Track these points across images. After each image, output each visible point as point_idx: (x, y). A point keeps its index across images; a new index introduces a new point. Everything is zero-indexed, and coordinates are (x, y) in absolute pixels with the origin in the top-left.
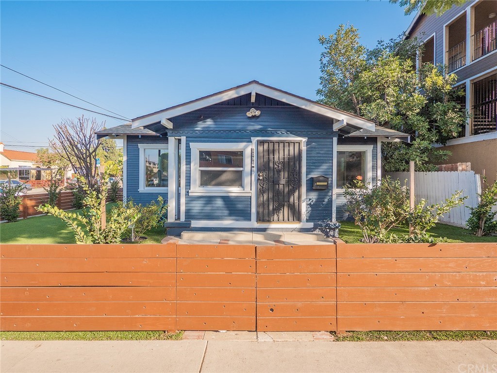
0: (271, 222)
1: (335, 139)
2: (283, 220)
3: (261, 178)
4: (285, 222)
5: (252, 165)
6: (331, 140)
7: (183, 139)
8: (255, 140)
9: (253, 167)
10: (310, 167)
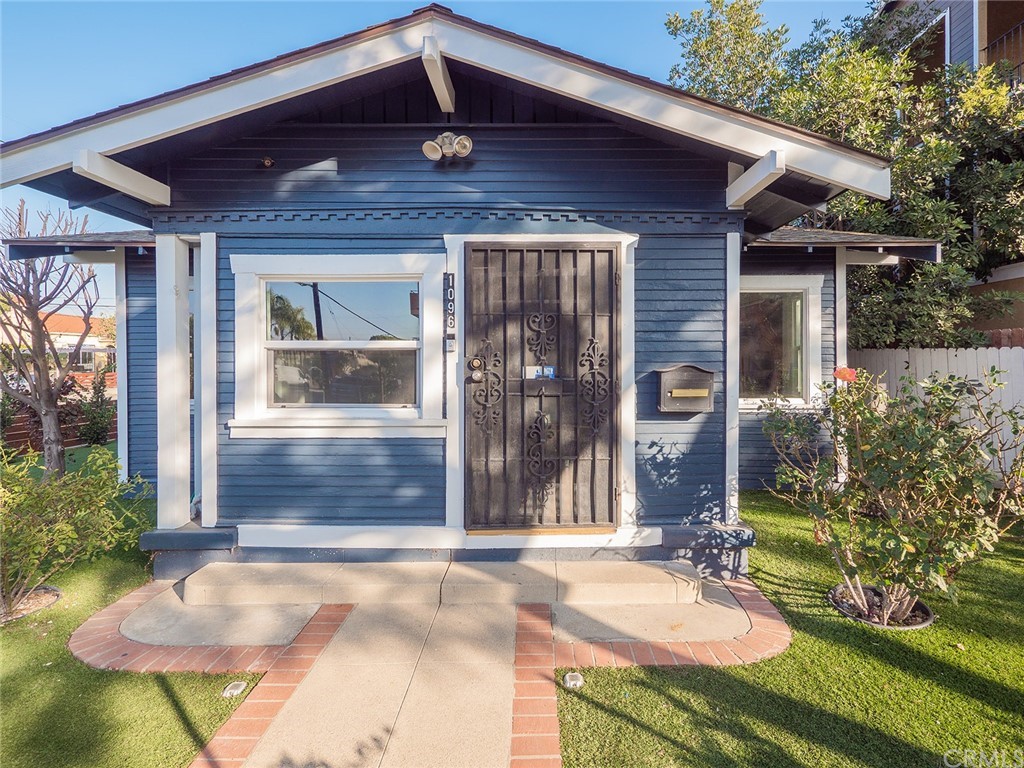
0: (533, 526)
1: (734, 240)
2: (558, 521)
3: (477, 375)
4: (566, 526)
5: (450, 331)
6: (719, 243)
7: (208, 240)
8: (454, 242)
9: (452, 337)
10: (647, 335)
